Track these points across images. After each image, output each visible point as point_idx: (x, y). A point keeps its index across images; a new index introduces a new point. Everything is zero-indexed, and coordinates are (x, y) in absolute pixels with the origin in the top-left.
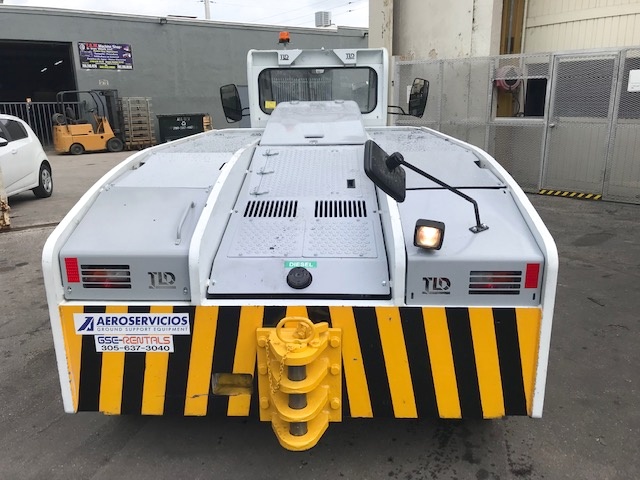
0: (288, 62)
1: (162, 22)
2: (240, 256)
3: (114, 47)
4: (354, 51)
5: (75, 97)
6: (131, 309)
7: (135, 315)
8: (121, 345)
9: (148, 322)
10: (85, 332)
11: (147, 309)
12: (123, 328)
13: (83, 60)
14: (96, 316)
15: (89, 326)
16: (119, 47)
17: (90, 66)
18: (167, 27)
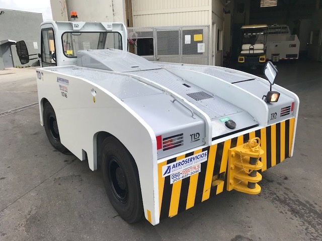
0: (79, 29)
4: (111, 24)
6: (187, 155)
7: (189, 157)
8: (181, 176)
9: (193, 160)
10: (167, 175)
11: (192, 154)
12: (182, 166)
15: (168, 171)
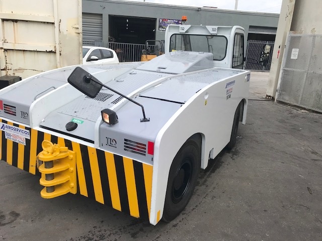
0: (184, 31)
1: (199, 10)
2: (62, 113)
3: (175, 21)
4: (216, 27)
5: (154, 43)
6: (15, 125)
7: (15, 127)
8: (12, 137)
9: (19, 131)
11: (18, 126)
12: (12, 131)
13: (160, 27)
14: (5, 124)
15: (3, 128)
16: (177, 21)
17: (162, 29)
18: (200, 12)
